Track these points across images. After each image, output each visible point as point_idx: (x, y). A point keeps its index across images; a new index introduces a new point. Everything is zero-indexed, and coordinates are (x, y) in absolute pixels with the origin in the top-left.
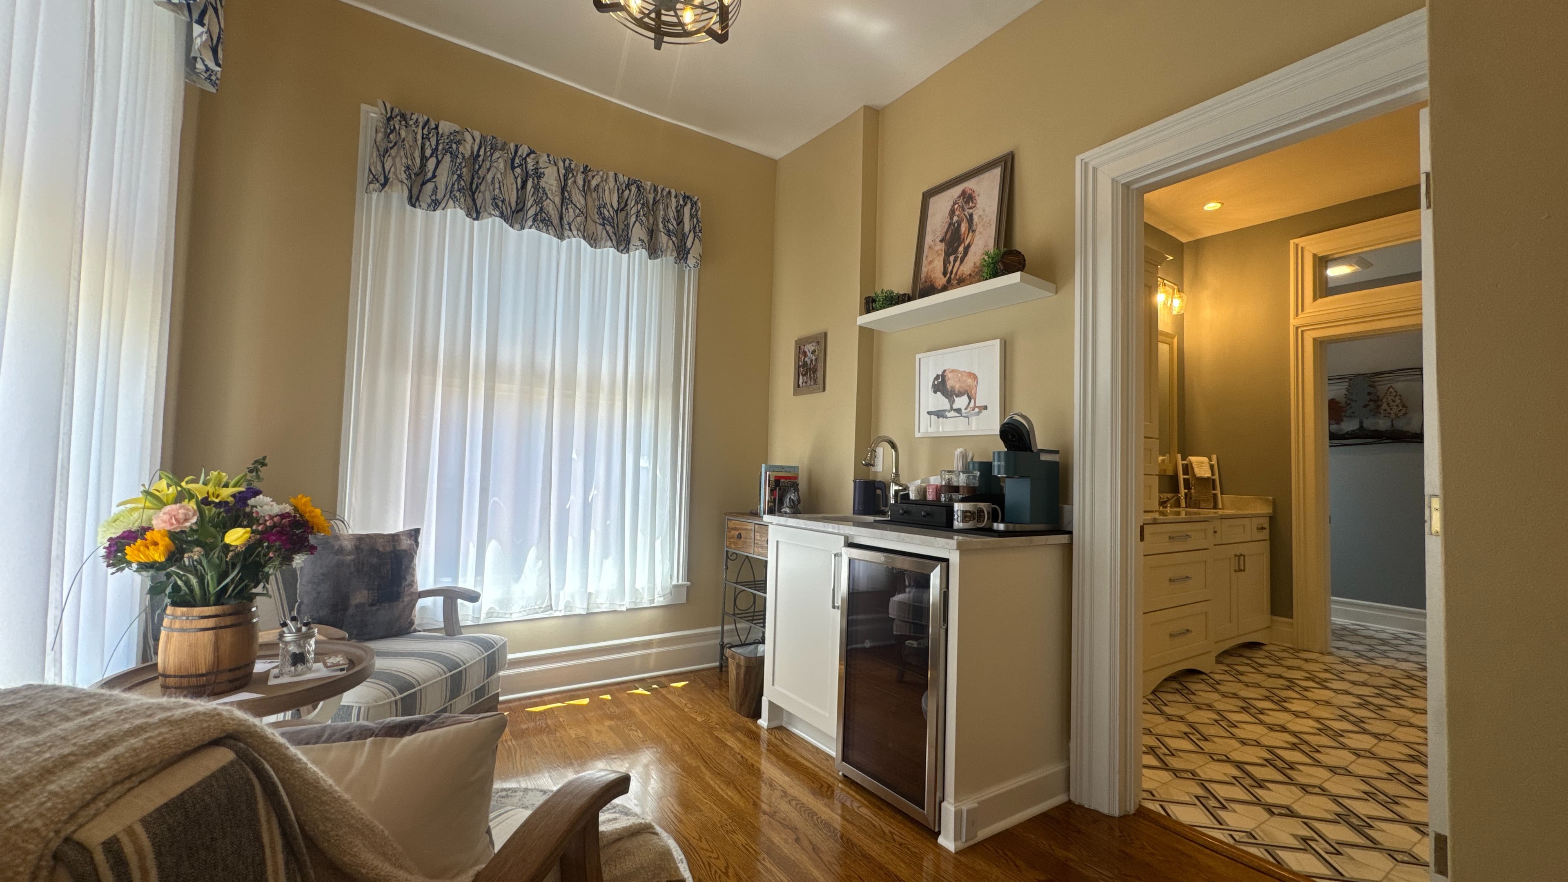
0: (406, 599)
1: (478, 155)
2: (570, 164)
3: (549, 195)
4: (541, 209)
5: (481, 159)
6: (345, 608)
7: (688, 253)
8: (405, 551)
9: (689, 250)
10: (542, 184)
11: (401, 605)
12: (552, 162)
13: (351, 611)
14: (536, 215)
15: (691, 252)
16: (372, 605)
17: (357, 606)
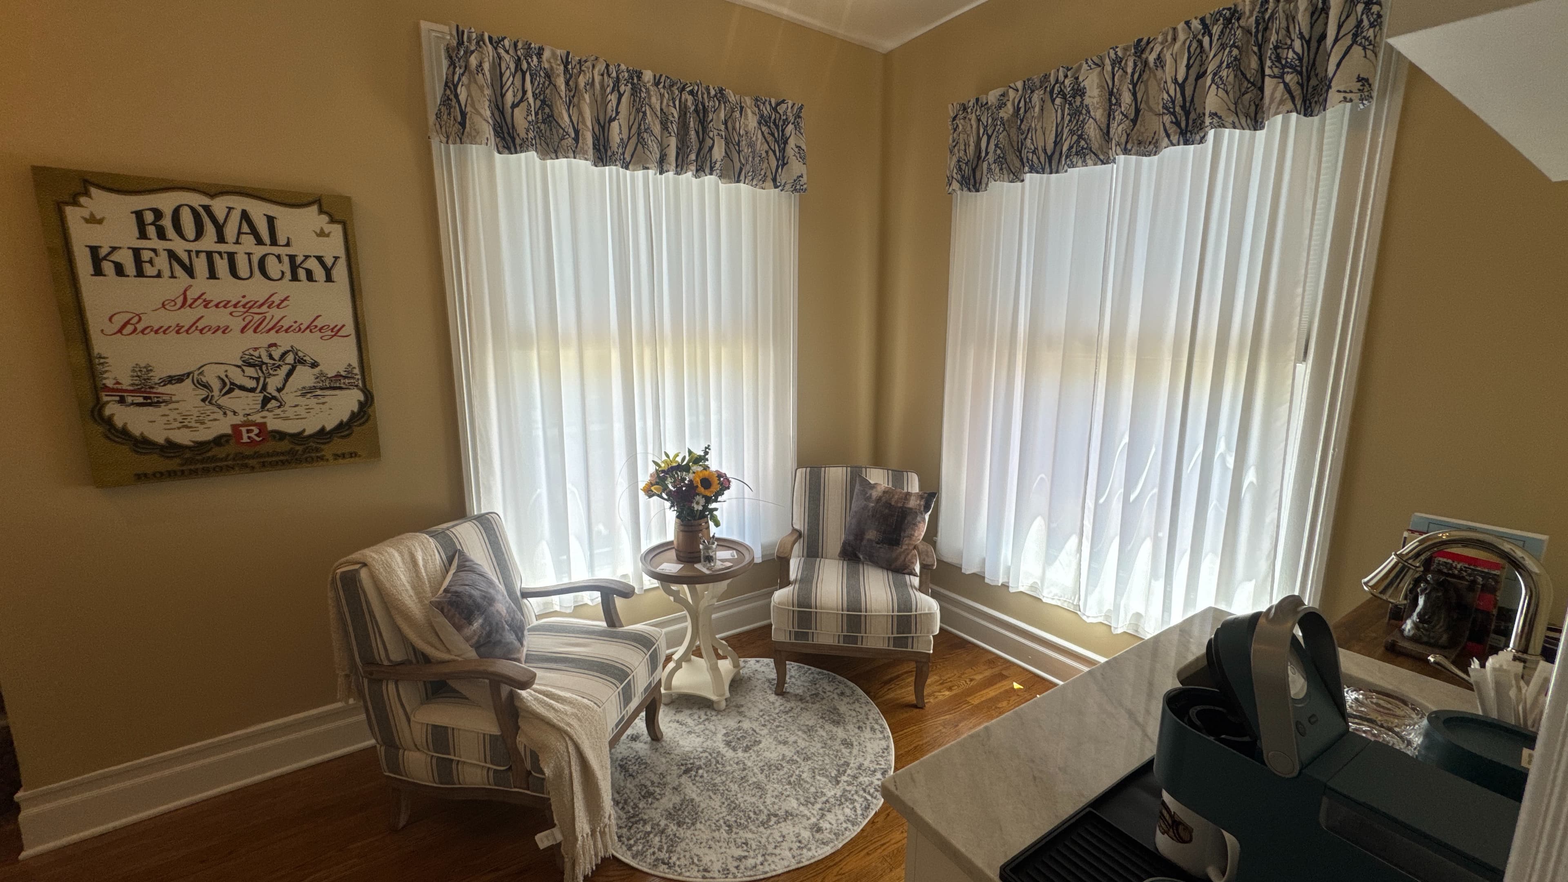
0: (904, 547)
1: (1019, 109)
2: (1116, 53)
3: (1092, 114)
4: (1080, 137)
5: (1022, 110)
6: (862, 540)
7: (1329, 87)
8: (911, 509)
9: (1330, 82)
10: (1085, 102)
11: (899, 550)
12: (1093, 66)
13: (865, 542)
14: (1071, 148)
15: (1333, 84)
16: (877, 543)
17: (869, 540)
